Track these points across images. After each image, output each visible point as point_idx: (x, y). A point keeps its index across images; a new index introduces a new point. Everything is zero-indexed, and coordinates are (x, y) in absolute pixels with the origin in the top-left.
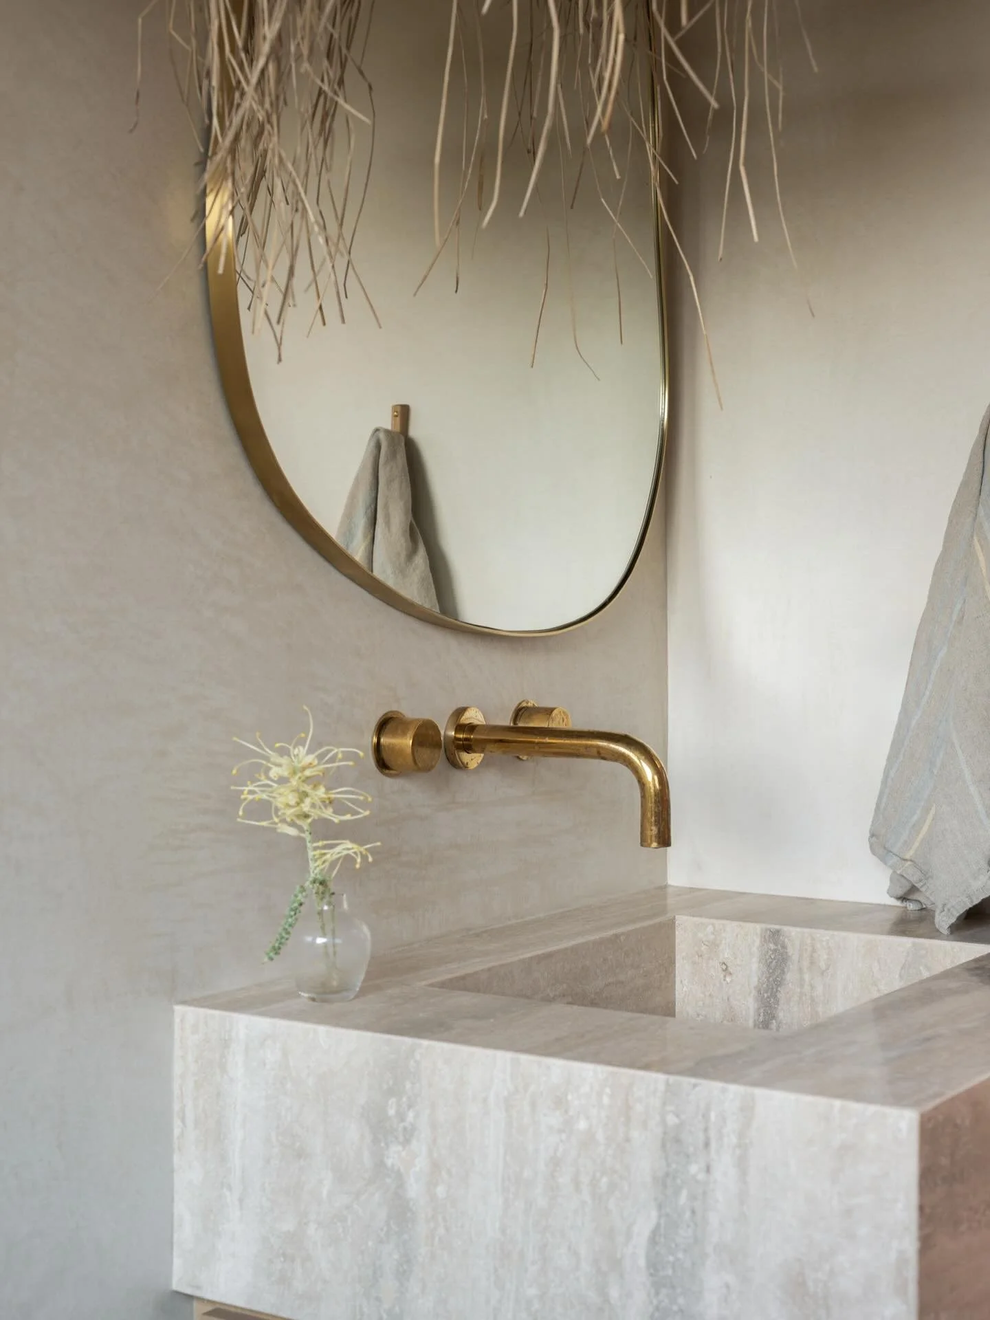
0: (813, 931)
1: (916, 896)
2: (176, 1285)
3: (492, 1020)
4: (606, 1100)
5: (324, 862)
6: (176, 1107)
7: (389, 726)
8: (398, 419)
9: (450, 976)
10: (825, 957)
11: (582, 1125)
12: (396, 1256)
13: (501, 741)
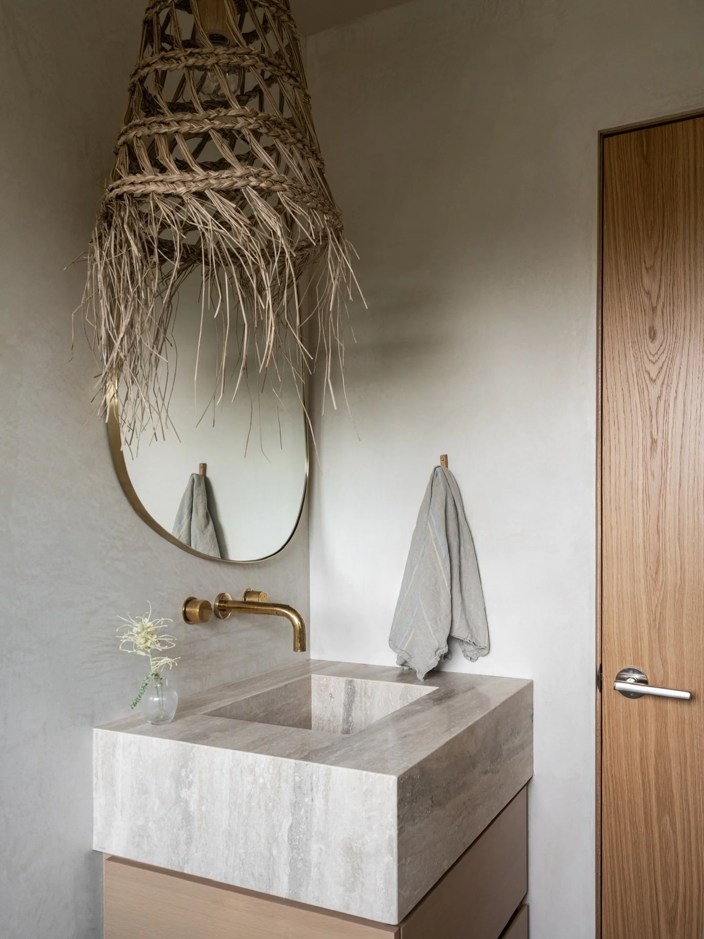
0: (366, 680)
1: (407, 664)
2: (95, 848)
3: (227, 733)
4: (271, 770)
5: (157, 666)
6: (94, 772)
7: (189, 604)
8: (202, 469)
9: (215, 709)
10: (371, 691)
11: (261, 781)
12: (185, 836)
13: (239, 608)
